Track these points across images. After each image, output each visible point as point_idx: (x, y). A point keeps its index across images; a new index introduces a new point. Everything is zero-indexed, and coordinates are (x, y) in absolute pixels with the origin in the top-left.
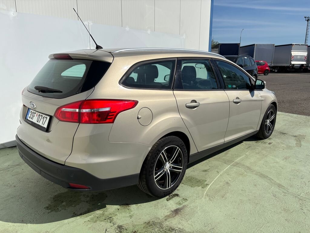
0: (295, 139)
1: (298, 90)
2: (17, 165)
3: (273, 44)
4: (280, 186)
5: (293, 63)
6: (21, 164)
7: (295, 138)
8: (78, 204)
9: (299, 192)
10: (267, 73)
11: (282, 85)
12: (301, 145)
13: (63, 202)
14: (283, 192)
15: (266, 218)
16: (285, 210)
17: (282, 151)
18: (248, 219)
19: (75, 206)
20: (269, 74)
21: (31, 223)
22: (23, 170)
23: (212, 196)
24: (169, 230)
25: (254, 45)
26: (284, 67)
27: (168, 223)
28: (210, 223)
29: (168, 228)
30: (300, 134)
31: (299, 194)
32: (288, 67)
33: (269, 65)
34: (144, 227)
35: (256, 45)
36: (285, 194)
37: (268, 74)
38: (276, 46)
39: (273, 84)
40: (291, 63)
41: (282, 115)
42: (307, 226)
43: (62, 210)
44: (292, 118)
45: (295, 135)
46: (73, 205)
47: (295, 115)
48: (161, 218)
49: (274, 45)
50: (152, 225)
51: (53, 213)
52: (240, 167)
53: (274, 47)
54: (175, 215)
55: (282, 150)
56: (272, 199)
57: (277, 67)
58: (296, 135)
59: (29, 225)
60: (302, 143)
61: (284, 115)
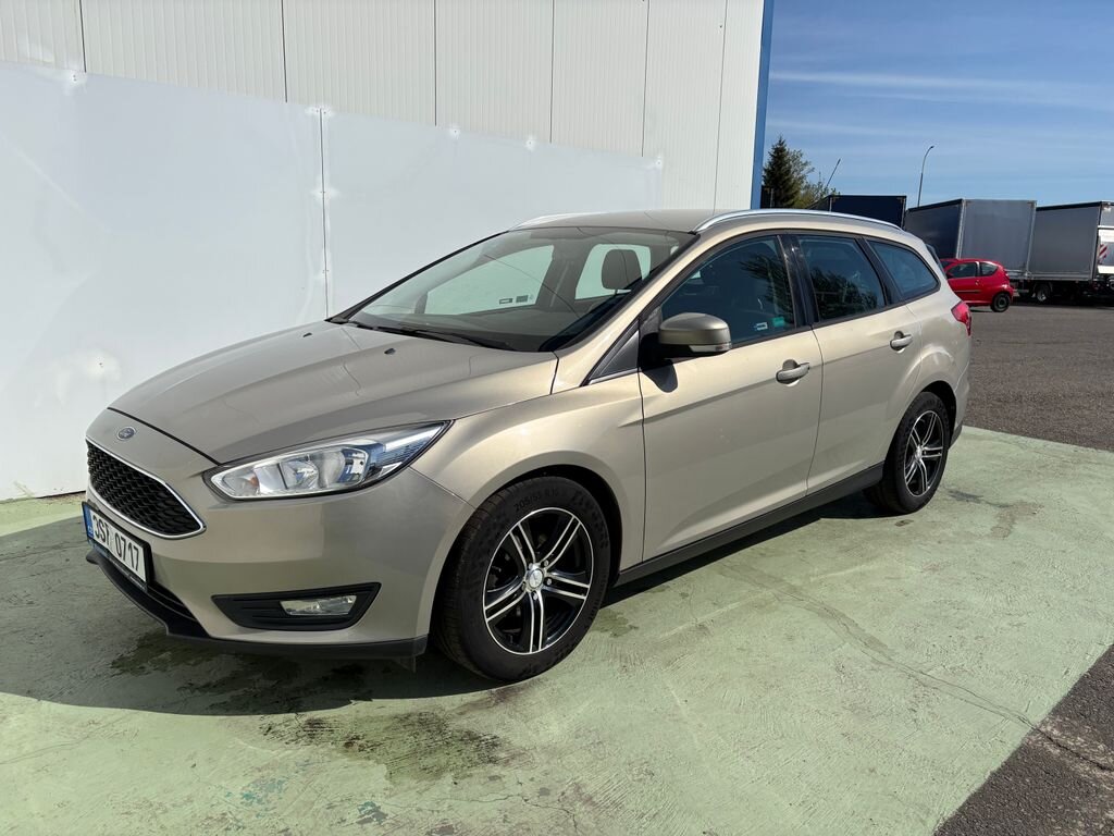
0: (999, 515)
1: (1095, 363)
2: (54, 548)
3: (1031, 199)
4: (872, 643)
5: (1103, 270)
6: (65, 545)
7: (998, 511)
8: (208, 660)
9: (928, 665)
10: (1002, 302)
11: (1044, 347)
12: (1010, 532)
13: (163, 651)
14: (874, 660)
15: (781, 727)
16: (853, 708)
17: (933, 546)
18: (720, 724)
19: (195, 664)
20: (1010, 307)
21: (51, 700)
22: (67, 560)
23: (635, 659)
24: (462, 740)
25: (959, 202)
26: (1071, 284)
27: (465, 722)
28: (597, 730)
29: (458, 734)
30: (1024, 498)
31: (924, 670)
32: (1085, 285)
33: (1012, 274)
34: (387, 728)
35: (968, 202)
36: (876, 667)
37: (1006, 307)
38: (1039, 209)
39: (1012, 340)
40: (1096, 271)
41: (990, 439)
42: (904, 754)
43: (154, 673)
44: (1022, 452)
45: (1002, 502)
46: (192, 662)
47: (1039, 443)
48: (447, 708)
49: (1032, 203)
50: (413, 725)
51: (126, 677)
52: (766, 584)
53: (1035, 212)
54: (497, 704)
55: (935, 543)
56: (829, 675)
57: (1046, 283)
58: (1009, 503)
59: (45, 704)
60: (1016, 527)
61: (1001, 441)
